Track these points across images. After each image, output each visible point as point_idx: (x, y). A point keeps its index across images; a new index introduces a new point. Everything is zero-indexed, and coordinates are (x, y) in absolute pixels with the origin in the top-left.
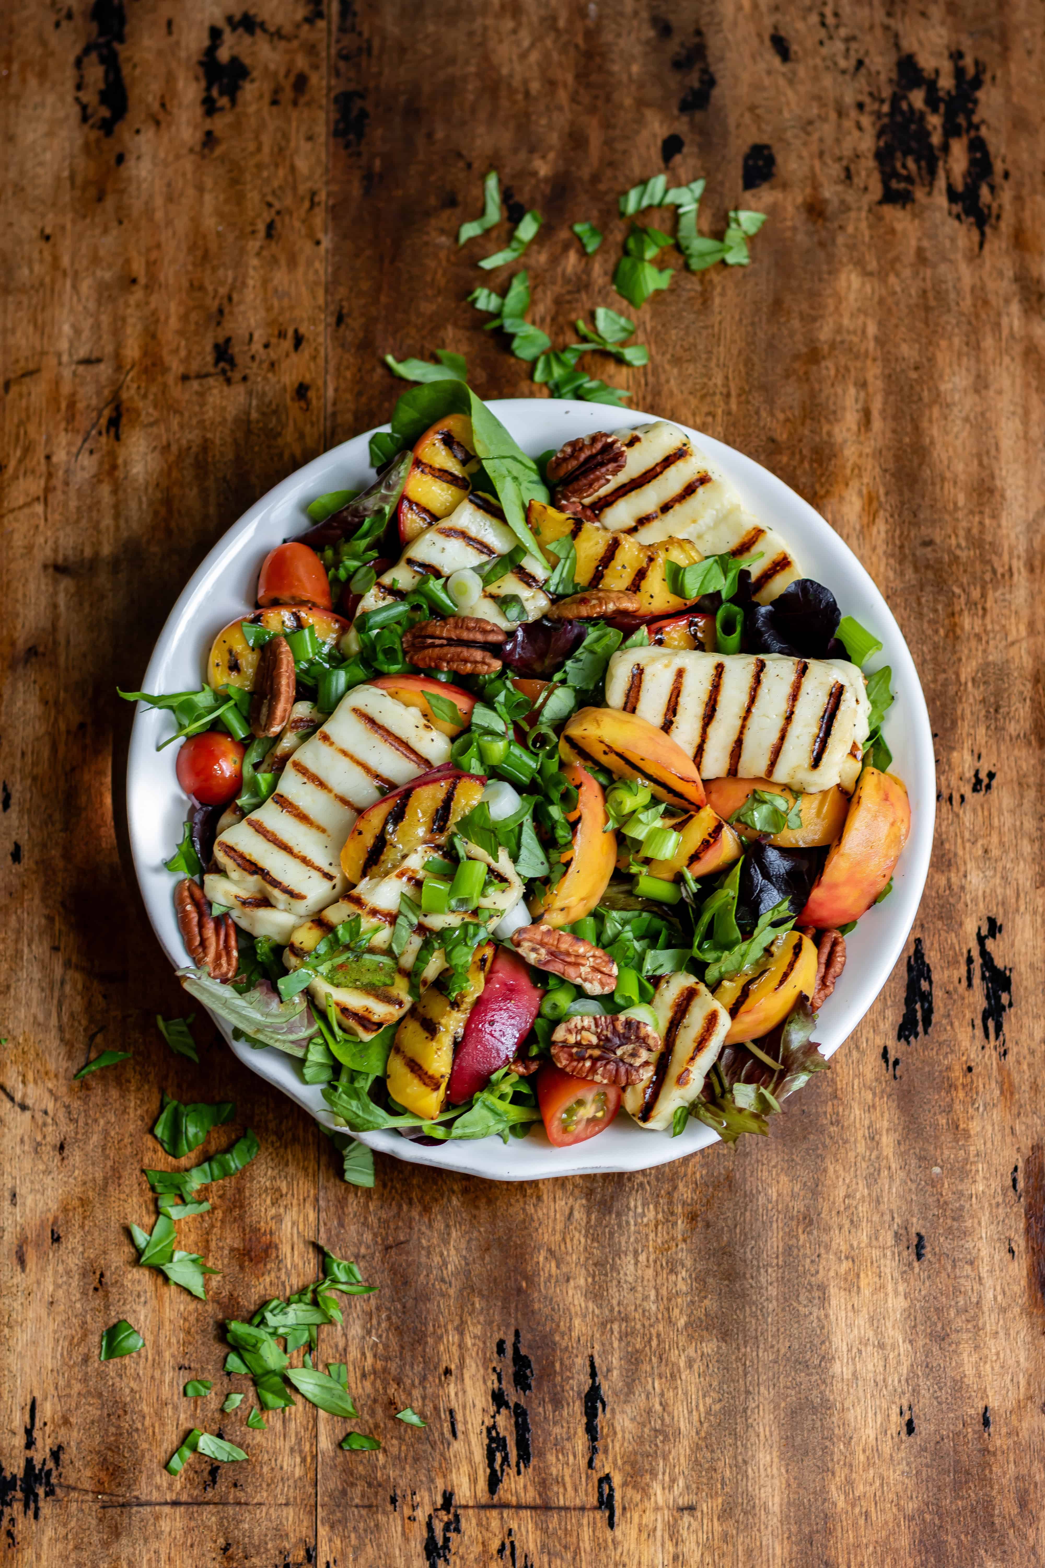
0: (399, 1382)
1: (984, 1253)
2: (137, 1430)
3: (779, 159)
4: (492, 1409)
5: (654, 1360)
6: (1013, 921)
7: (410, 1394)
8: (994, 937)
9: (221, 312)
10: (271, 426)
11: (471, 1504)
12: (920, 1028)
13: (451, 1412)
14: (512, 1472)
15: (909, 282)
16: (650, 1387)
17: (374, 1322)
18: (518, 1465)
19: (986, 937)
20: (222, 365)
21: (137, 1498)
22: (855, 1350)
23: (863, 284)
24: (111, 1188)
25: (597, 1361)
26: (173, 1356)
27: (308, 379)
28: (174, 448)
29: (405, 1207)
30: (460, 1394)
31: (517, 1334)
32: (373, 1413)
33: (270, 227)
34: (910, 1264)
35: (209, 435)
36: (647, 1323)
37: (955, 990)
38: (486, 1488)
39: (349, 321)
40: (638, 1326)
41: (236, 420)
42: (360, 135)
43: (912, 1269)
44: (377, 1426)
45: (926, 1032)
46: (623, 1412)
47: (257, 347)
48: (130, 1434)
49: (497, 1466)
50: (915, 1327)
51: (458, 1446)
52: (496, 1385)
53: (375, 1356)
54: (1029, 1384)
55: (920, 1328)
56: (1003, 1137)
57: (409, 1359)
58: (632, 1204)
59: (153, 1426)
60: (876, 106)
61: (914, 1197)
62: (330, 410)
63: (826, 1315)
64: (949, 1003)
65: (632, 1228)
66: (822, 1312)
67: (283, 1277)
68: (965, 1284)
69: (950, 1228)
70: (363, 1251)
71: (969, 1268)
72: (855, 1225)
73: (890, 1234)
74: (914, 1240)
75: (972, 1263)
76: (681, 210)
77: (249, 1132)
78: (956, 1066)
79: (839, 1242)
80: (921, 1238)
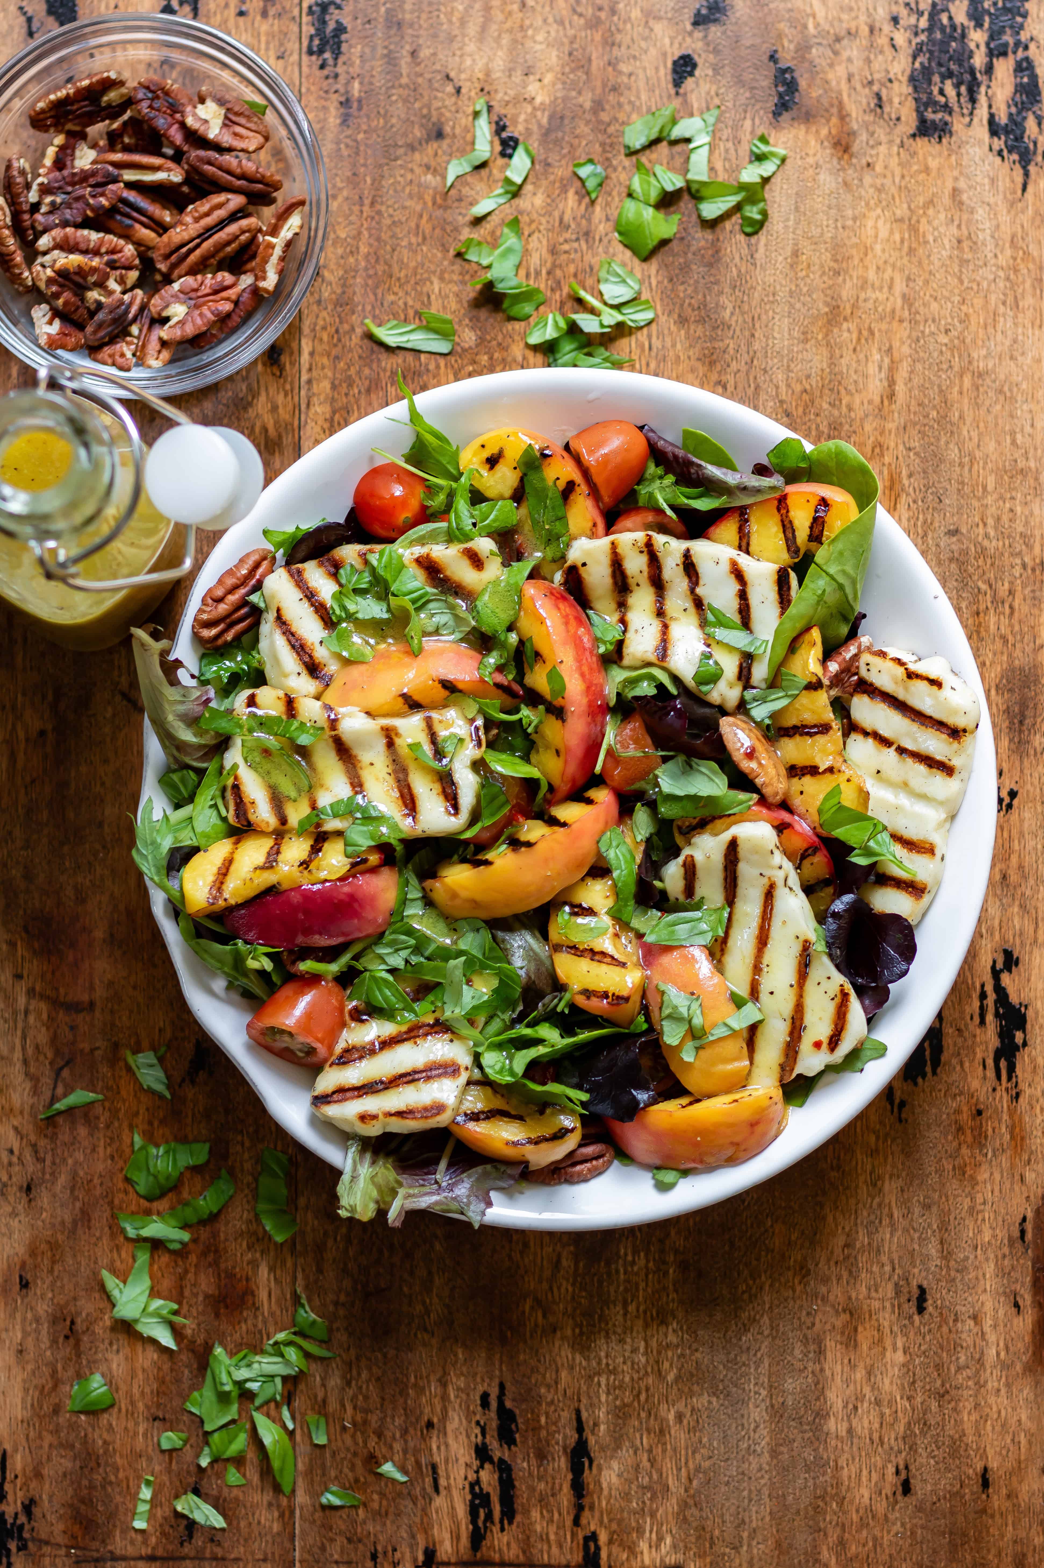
0: (380, 1435)
1: (989, 1306)
2: (111, 1483)
3: (803, 83)
4: (476, 1463)
5: (643, 1415)
6: (1031, 953)
7: (391, 1448)
8: (1010, 971)
10: (241, 394)
11: (453, 1560)
12: (928, 1069)
13: (434, 1468)
14: (496, 1529)
15: (942, 230)
16: (638, 1442)
17: (354, 1372)
18: (501, 1522)
19: (1001, 971)
21: (111, 1552)
22: (851, 1406)
23: (892, 232)
24: (80, 1231)
25: (584, 1415)
26: (147, 1407)
27: (280, 342)
29: (386, 1254)
30: (443, 1448)
31: (502, 1387)
32: (353, 1468)
34: (910, 1317)
36: (636, 1376)
37: (966, 1025)
38: (469, 1545)
40: (627, 1379)
42: (337, 54)
43: (912, 1323)
44: (357, 1481)
45: (934, 1073)
46: (610, 1468)
48: (103, 1487)
49: (480, 1524)
50: (914, 1382)
51: (439, 1501)
52: (480, 1437)
53: (355, 1408)
54: (1030, 1443)
55: (919, 1384)
56: (1012, 1184)
57: (389, 1412)
59: (127, 1479)
60: (913, 20)
61: (916, 1247)
62: (304, 377)
63: (822, 1370)
64: (960, 1041)
65: (622, 1277)
66: (818, 1367)
67: (260, 1325)
68: (967, 1339)
69: (954, 1280)
70: (342, 1298)
71: (972, 1323)
72: (854, 1276)
73: (890, 1286)
74: (916, 1292)
75: (975, 1318)
76: (692, 146)
77: (223, 1172)
78: (965, 1109)
79: (837, 1293)
80: (922, 1290)
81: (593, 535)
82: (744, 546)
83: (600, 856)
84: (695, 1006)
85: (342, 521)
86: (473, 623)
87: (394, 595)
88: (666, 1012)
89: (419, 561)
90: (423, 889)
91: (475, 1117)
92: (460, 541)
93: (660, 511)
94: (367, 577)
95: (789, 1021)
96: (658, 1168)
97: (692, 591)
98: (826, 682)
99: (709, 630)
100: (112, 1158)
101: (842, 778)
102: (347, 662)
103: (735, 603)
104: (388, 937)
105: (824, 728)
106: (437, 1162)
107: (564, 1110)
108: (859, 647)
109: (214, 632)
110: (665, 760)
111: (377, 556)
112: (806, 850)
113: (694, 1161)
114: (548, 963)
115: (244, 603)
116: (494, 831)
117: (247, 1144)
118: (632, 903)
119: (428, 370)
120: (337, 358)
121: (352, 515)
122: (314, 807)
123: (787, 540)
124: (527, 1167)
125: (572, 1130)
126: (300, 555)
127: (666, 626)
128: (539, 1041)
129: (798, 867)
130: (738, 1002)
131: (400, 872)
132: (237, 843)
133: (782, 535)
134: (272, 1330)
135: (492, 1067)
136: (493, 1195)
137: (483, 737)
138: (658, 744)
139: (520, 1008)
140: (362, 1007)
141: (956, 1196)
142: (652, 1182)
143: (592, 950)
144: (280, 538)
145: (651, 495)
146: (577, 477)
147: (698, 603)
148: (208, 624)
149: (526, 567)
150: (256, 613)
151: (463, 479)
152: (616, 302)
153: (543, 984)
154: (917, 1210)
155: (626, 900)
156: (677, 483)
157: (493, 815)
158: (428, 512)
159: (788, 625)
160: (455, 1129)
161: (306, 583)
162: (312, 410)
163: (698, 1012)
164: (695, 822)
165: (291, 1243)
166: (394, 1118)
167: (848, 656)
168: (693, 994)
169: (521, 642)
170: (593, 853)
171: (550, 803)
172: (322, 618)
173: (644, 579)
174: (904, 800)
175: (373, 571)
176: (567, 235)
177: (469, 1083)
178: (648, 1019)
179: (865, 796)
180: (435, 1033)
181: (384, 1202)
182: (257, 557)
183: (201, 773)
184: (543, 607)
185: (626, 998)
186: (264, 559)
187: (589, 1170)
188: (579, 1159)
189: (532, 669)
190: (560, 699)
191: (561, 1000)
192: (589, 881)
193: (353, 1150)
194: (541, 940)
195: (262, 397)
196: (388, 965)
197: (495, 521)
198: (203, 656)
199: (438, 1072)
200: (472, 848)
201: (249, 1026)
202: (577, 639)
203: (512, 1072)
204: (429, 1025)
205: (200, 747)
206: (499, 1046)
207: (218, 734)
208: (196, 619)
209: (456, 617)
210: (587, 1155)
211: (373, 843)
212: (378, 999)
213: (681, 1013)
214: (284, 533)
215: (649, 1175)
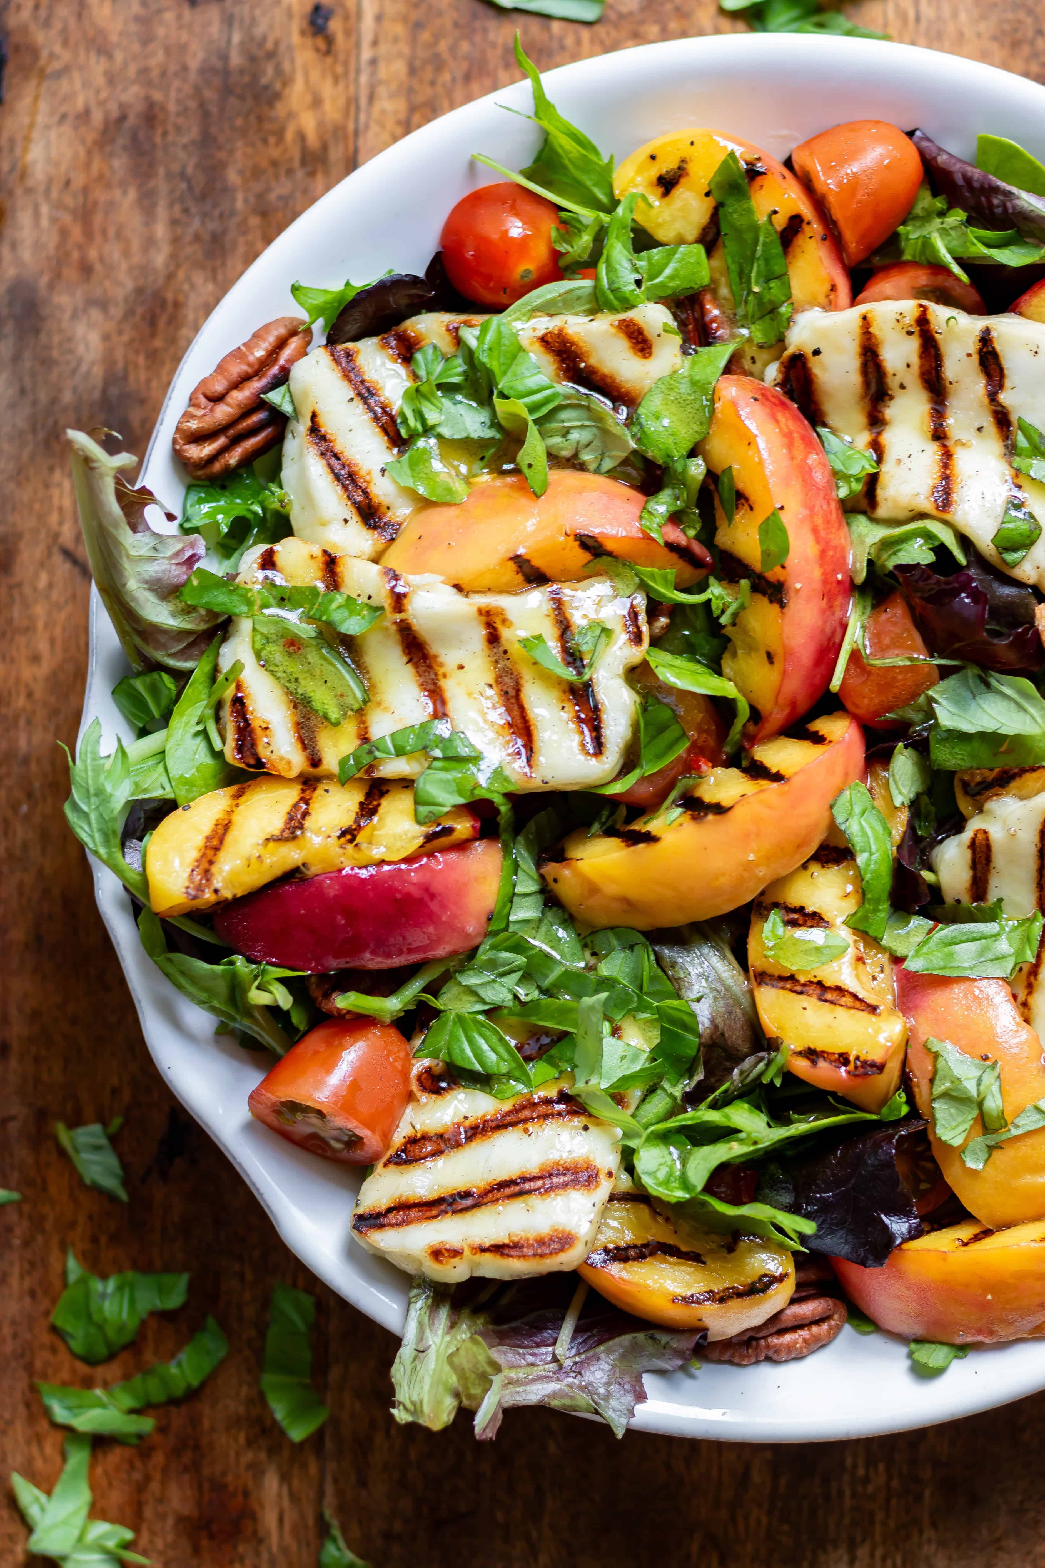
10: (264, 81)
28: (97, 117)
35: (157, 96)
41: (206, 70)
58: (849, 1461)
62: (366, 54)
65: (848, 1502)
70: (398, 1527)
77: (211, 1322)
81: (830, 305)
83: (833, 828)
84: (989, 1078)
85: (421, 273)
86: (633, 445)
87: (504, 396)
88: (940, 1087)
89: (544, 341)
90: (542, 877)
91: (620, 1254)
92: (613, 309)
93: (938, 268)
94: (459, 366)
96: (919, 1341)
97: (993, 397)
99: (1017, 462)
100: (32, 1294)
102: (425, 504)
104: (483, 955)
106: (557, 1324)
107: (767, 1245)
109: (207, 449)
110: (945, 673)
111: (476, 331)
113: (980, 1332)
114: (745, 1001)
115: (258, 404)
116: (661, 783)
117: (249, 1276)
118: (885, 906)
119: (562, 48)
120: (418, 26)
121: (438, 263)
122: (365, 739)
124: (705, 1337)
125: (781, 1278)
126: (352, 328)
127: (948, 455)
128: (728, 1133)
131: (506, 850)
132: (239, 795)
135: (652, 1174)
136: (647, 1380)
137: (645, 628)
138: (932, 649)
139: (699, 1076)
140: (439, 1068)
142: (907, 1363)
143: (820, 984)
144: (319, 300)
145: (926, 243)
146: (806, 210)
148: (199, 438)
149: (721, 353)
150: (279, 421)
151: (620, 210)
153: (737, 1037)
155: (878, 901)
157: (659, 757)
158: (562, 263)
160: (587, 1272)
161: (359, 373)
162: (378, 106)
163: (995, 1089)
164: (991, 776)
165: (316, 1440)
166: (487, 1256)
168: (986, 1058)
169: (712, 475)
170: (824, 823)
171: (753, 739)
172: (385, 430)
173: (912, 379)
175: (470, 357)
177: (612, 1198)
178: (911, 1100)
180: (559, 1114)
181: (470, 1397)
182: (282, 331)
183: (182, 677)
184: (750, 416)
185: (880, 1068)
186: (293, 333)
187: (805, 1341)
188: (789, 1324)
189: (730, 520)
190: (778, 569)
191: (768, 1065)
192: (815, 869)
193: (419, 1304)
194: (735, 963)
195: (298, 86)
196: (485, 1003)
197: (672, 278)
198: (189, 488)
199: (561, 1179)
200: (623, 811)
201: (253, 1098)
202: (805, 473)
203: (685, 1183)
204: (548, 1101)
205: (182, 634)
206: (664, 1138)
207: (212, 614)
208: (178, 429)
209: (604, 432)
210: (803, 1317)
211: (461, 801)
212: (467, 1058)
213: (966, 1090)
214: (325, 291)
215: (903, 1351)
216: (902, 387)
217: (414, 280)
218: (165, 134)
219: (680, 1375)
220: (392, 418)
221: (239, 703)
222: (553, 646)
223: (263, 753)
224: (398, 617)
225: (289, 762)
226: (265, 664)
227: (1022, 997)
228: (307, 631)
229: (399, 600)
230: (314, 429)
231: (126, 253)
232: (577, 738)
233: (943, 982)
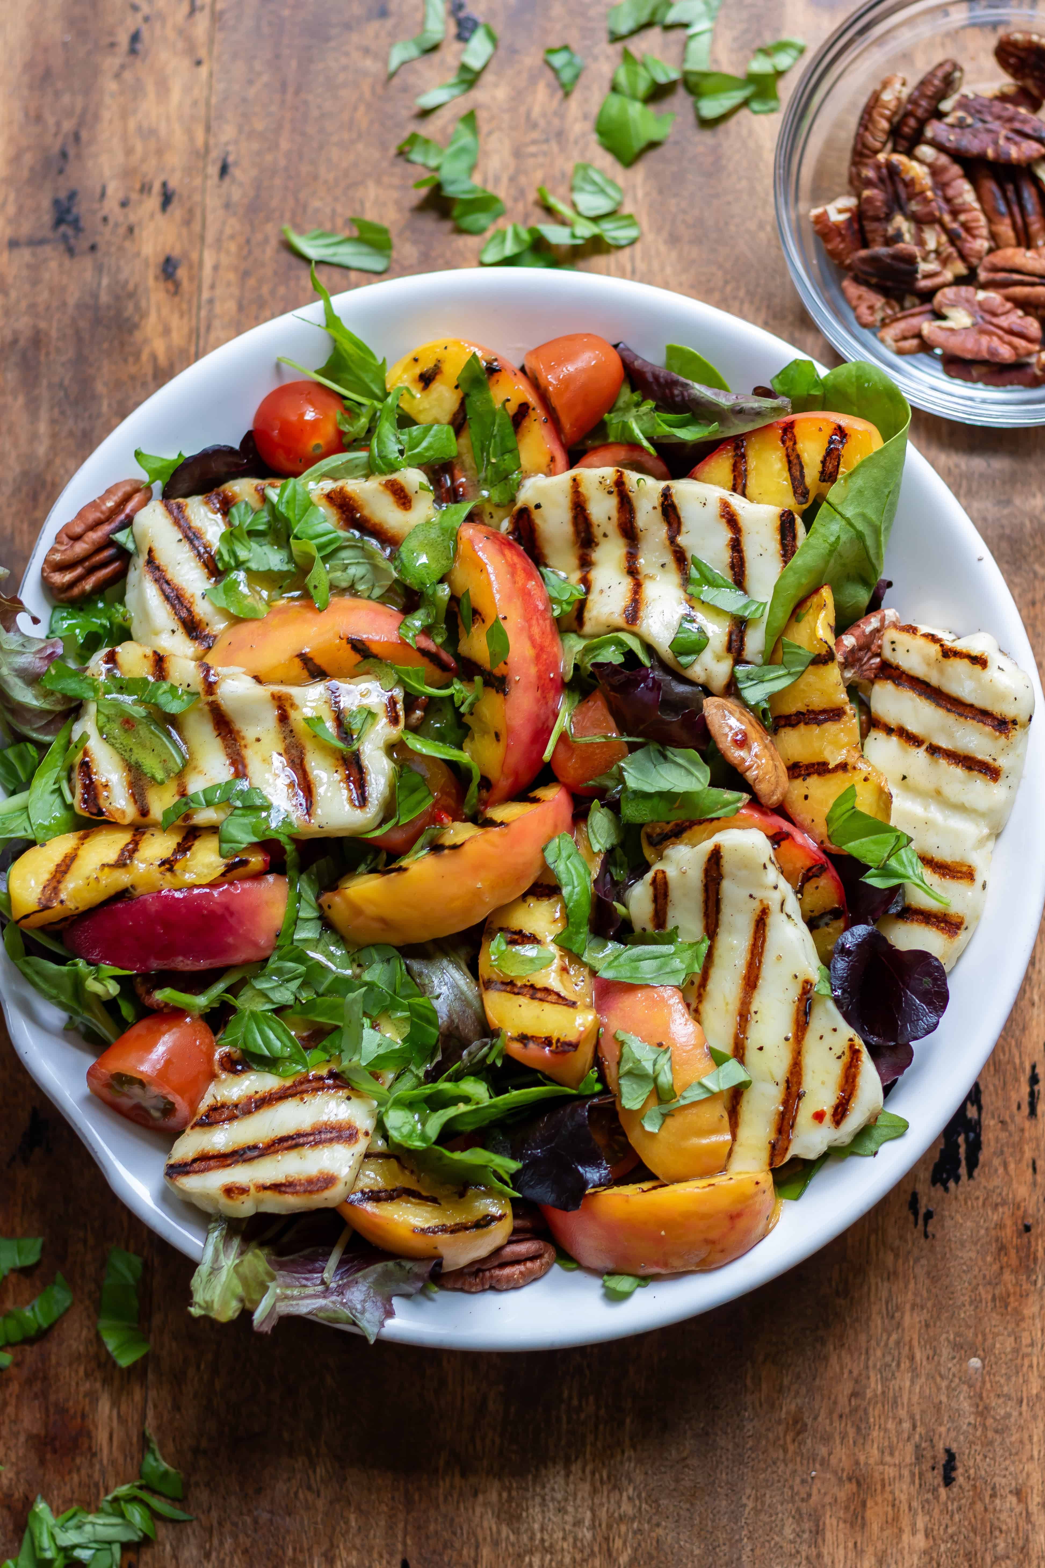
1: (1036, 1479)
9: (64, 155)
10: (127, 314)
12: (963, 1170)
17: (216, 1542)
20: (63, 228)
27: (176, 253)
29: (262, 1387)
31: (405, 1565)
33: (135, 38)
34: (935, 1490)
35: (43, 325)
36: (578, 1557)
37: (1012, 1117)
39: (236, 172)
40: (567, 1560)
41: (81, 306)
43: (937, 1498)
45: (970, 1175)
47: (111, 206)
58: (566, 1394)
61: (944, 1399)
62: (206, 295)
63: (819, 1556)
64: (1003, 1135)
65: (564, 1426)
66: (814, 1551)
67: (96, 1476)
68: (1007, 1521)
69: (991, 1443)
70: (204, 1444)
71: (1014, 1500)
72: (862, 1435)
73: (910, 1448)
74: (942, 1458)
75: (1018, 1493)
76: (691, 31)
77: (59, 1277)
78: (1009, 1222)
79: (840, 1456)
80: (951, 1456)
82: (739, 485)
83: (546, 869)
84: (663, 1060)
85: (237, 446)
86: (395, 575)
87: (296, 538)
88: (626, 1067)
90: (320, 907)
91: (375, 1196)
92: (382, 473)
93: (635, 446)
94: (265, 517)
95: (783, 1086)
96: (611, 1273)
97: (672, 540)
98: (840, 658)
99: (691, 589)
101: (858, 777)
102: (236, 620)
103: (726, 556)
104: (273, 964)
105: (835, 714)
106: (326, 1256)
107: (490, 1193)
108: (883, 620)
109: (68, 577)
110: (633, 748)
111: (278, 491)
112: (809, 869)
113: (657, 1264)
114: (476, 1003)
115: (109, 543)
116: (411, 831)
117: (91, 1241)
118: (585, 929)
120: (246, 274)
121: (249, 439)
122: (183, 794)
123: (793, 478)
124: (439, 1264)
125: (501, 1218)
126: (182, 488)
128: (461, 1098)
129: (799, 891)
130: (718, 1059)
131: (292, 884)
132: (84, 838)
133: (786, 474)
134: (111, 1483)
135: (398, 1129)
136: (395, 1301)
137: (401, 713)
138: (623, 729)
139: (439, 1058)
140: (237, 1055)
141: (996, 1335)
142: (601, 1291)
143: (532, 986)
144: (157, 465)
145: (625, 427)
146: (531, 399)
147: (680, 557)
148: (63, 567)
149: (466, 508)
150: (124, 556)
151: (390, 400)
152: (592, 213)
153: (469, 1028)
154: (946, 1352)
155: (579, 926)
156: (657, 408)
157: (410, 811)
158: (345, 440)
159: (791, 579)
160: (347, 1212)
161: (187, 520)
163: (667, 1068)
164: (668, 828)
165: (140, 1369)
166: (268, 1193)
167: (868, 629)
168: (660, 1045)
169: (455, 597)
170: (537, 864)
171: (486, 804)
172: (206, 565)
173: (612, 528)
174: (935, 814)
175: (273, 508)
176: (535, 135)
177: (368, 1154)
178: (602, 1078)
179: (885, 799)
180: (329, 1087)
181: (252, 1301)
182: (128, 488)
183: (43, 747)
184: (482, 549)
185: (575, 1046)
186: (137, 491)
187: (521, 1273)
188: (508, 1259)
189: (468, 632)
190: (502, 665)
191: (491, 1048)
192: (532, 902)
193: (216, 1234)
194: (469, 975)
195: (153, 318)
196: (273, 1003)
197: (427, 449)
198: (54, 608)
199: (329, 1136)
200: (384, 856)
201: (91, 1074)
202: (526, 595)
203: (423, 1137)
204: (321, 1078)
205: (43, 713)
206: (410, 1105)
207: (67, 698)
208: (46, 561)
209: (375, 568)
210: (519, 1254)
211: (255, 839)
212: (259, 1044)
213: (643, 1069)
214: (162, 460)
215: (598, 1282)
216: (605, 535)
217: (231, 451)
218: (48, 354)
219: (420, 1298)
220: (211, 557)
221: (86, 767)
222: (330, 725)
223: (104, 805)
224: (211, 698)
225: (123, 812)
226: (106, 737)
227: (693, 1006)
228: (139, 711)
229: (210, 687)
230: (151, 561)
231: (15, 445)
232: (345, 792)
233: (630, 988)
